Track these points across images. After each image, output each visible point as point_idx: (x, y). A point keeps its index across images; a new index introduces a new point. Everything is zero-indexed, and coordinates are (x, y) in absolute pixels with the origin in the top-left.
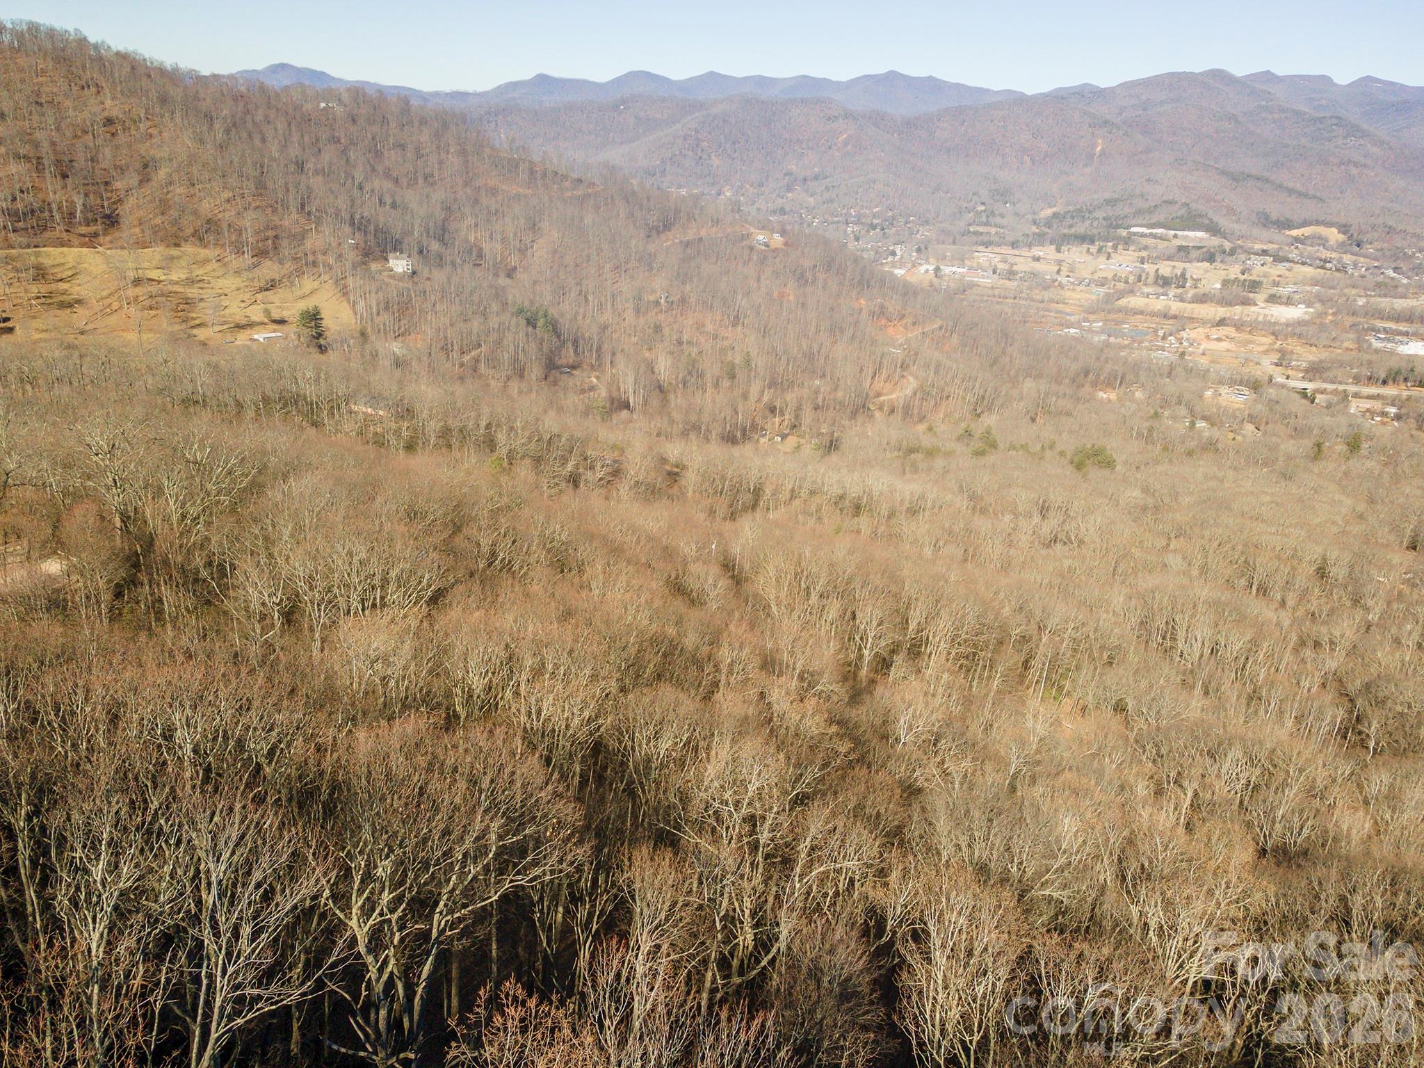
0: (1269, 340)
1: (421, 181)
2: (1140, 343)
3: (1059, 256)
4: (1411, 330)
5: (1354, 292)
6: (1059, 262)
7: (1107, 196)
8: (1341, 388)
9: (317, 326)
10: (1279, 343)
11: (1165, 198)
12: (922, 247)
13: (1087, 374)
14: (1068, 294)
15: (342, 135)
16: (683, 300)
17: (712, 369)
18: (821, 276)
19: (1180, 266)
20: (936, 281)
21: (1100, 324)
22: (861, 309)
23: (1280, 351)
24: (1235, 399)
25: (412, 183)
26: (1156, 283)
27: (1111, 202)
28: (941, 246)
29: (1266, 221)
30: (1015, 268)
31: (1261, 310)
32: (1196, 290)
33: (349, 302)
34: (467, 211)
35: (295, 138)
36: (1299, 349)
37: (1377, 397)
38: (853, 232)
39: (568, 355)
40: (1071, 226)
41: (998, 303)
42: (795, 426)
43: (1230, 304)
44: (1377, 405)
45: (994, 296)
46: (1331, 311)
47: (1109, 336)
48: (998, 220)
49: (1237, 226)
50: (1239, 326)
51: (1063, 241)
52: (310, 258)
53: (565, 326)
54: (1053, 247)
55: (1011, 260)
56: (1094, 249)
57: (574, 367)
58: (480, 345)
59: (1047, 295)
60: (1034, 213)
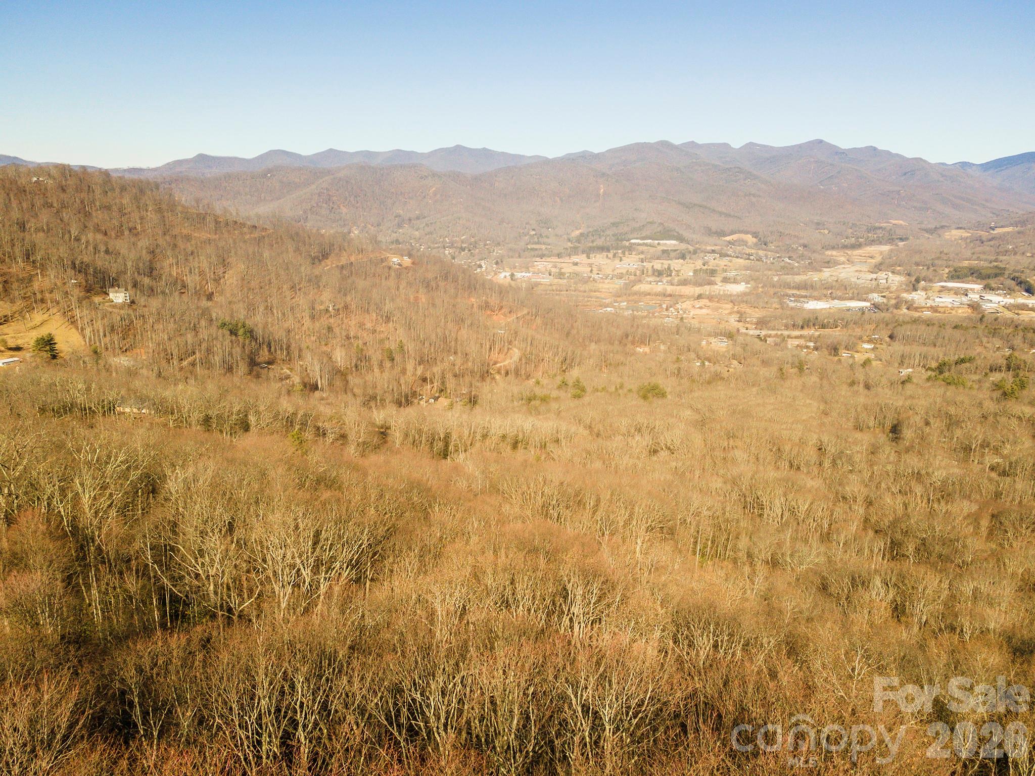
0: (730, 306)
1: (127, 233)
2: (653, 314)
3: (590, 261)
4: (808, 294)
5: (770, 273)
6: (590, 265)
7: (612, 221)
8: (779, 333)
9: (52, 350)
10: (736, 307)
11: (648, 220)
12: (499, 261)
13: (627, 336)
14: (601, 285)
15: (55, 201)
16: (346, 307)
17: (376, 356)
18: (442, 284)
19: (666, 263)
20: (513, 283)
21: (625, 303)
22: (473, 305)
23: (738, 312)
24: (720, 345)
25: (120, 234)
26: (653, 274)
27: (615, 224)
28: (511, 259)
29: (710, 232)
30: (563, 271)
31: (720, 288)
32: (679, 278)
33: (77, 328)
34: (169, 253)
35: (14, 204)
36: (748, 310)
37: (801, 337)
38: (449, 253)
39: (264, 355)
40: (593, 242)
41: (557, 295)
42: (442, 390)
43: (701, 285)
44: (802, 342)
45: (553, 290)
46: (760, 286)
47: (633, 311)
48: (545, 240)
49: (694, 236)
50: (710, 298)
51: (590, 250)
52: (39, 296)
53: (259, 332)
54: (585, 255)
55: (559, 265)
56: (611, 255)
57: (270, 363)
58: (194, 353)
59: (587, 287)
60: (568, 234)
